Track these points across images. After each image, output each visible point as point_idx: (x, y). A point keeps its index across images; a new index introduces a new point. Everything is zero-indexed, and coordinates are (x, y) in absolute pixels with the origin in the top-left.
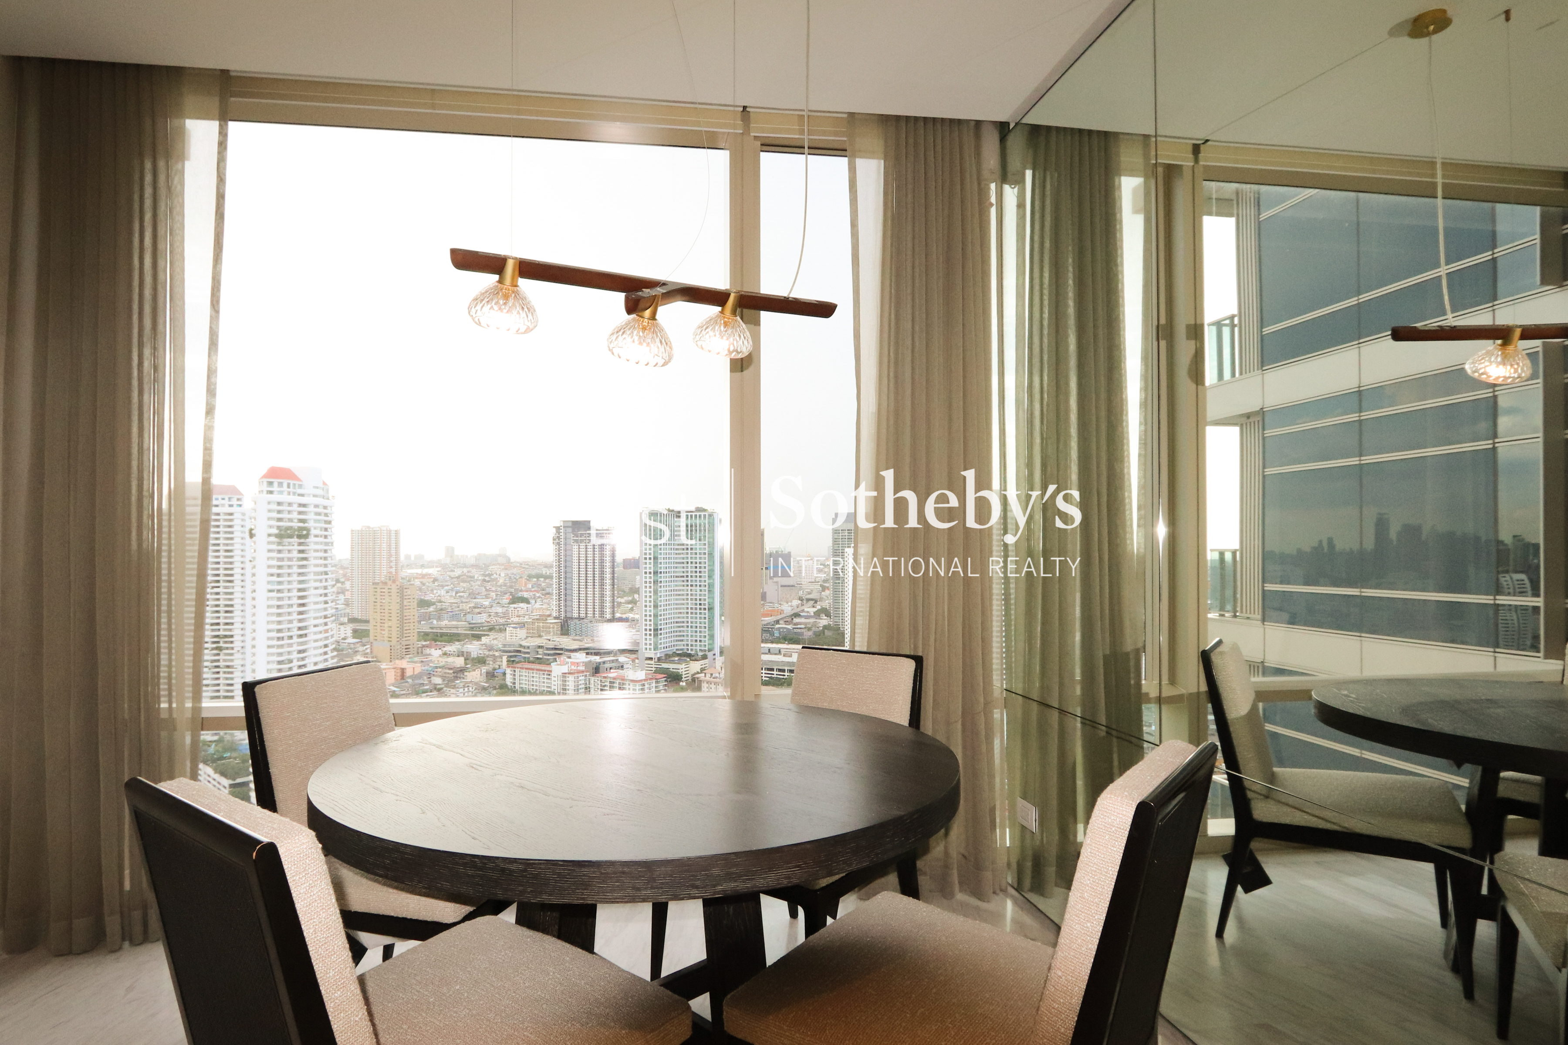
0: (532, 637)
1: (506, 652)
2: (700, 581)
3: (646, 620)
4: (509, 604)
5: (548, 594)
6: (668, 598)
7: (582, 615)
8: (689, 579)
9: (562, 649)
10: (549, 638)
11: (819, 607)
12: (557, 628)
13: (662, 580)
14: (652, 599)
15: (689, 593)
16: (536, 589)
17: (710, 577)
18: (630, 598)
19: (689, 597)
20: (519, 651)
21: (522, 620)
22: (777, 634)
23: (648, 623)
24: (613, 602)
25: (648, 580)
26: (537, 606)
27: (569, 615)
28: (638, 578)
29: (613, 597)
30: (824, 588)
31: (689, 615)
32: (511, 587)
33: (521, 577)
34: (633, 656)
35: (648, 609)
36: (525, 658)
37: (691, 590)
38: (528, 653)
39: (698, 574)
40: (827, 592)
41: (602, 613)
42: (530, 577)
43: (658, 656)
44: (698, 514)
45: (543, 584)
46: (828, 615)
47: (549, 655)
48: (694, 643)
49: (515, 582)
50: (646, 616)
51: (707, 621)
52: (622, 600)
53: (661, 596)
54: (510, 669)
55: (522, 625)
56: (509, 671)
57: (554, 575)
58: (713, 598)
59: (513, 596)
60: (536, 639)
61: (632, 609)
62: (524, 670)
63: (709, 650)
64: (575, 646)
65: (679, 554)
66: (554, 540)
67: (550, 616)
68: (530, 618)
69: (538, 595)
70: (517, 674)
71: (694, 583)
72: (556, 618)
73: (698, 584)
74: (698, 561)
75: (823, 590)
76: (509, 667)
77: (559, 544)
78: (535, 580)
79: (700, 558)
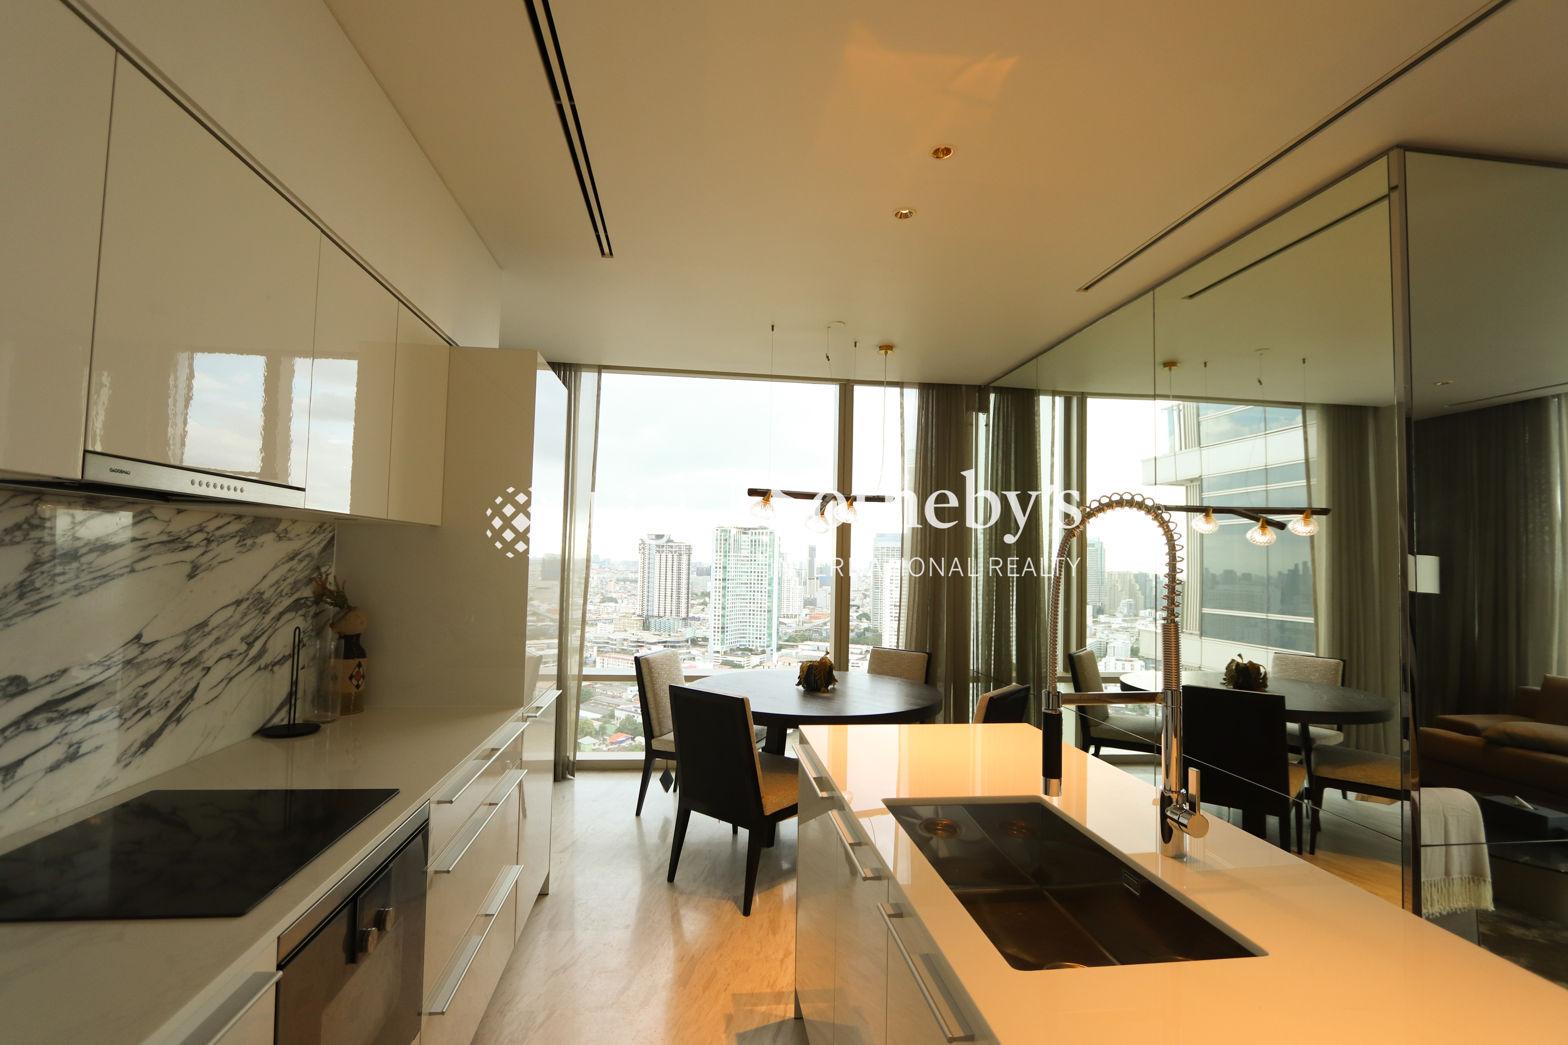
0: (619, 631)
1: (597, 643)
2: (761, 588)
3: (715, 620)
4: (600, 602)
5: (634, 595)
6: (734, 601)
7: (662, 614)
8: (752, 585)
9: (643, 642)
10: (633, 632)
11: (860, 612)
12: (640, 624)
13: (730, 586)
14: (721, 602)
15: (752, 597)
16: (623, 591)
17: (770, 584)
18: (702, 601)
19: (752, 601)
20: (607, 643)
21: (610, 616)
22: (824, 634)
23: (717, 622)
24: (688, 604)
25: (718, 586)
26: (624, 605)
27: (650, 614)
28: (709, 583)
29: (688, 599)
30: (865, 596)
31: (752, 616)
32: (602, 589)
33: (611, 581)
34: (703, 650)
35: (717, 610)
36: (612, 649)
37: (754, 595)
38: (615, 645)
39: (760, 582)
40: (868, 599)
41: (678, 612)
42: (618, 580)
43: (725, 650)
44: (761, 531)
45: (629, 587)
46: (868, 619)
47: (633, 647)
48: (755, 640)
49: (606, 585)
50: (715, 616)
51: (766, 621)
52: (695, 602)
53: (728, 600)
54: (600, 657)
55: (611, 621)
56: (598, 660)
57: (639, 580)
58: (772, 602)
59: (604, 596)
60: (622, 633)
61: (703, 610)
62: (612, 659)
63: (768, 646)
64: (655, 639)
65: (745, 564)
66: (640, 550)
67: (634, 614)
68: (617, 615)
69: (624, 596)
70: (605, 662)
71: (756, 590)
72: (639, 616)
73: (760, 590)
74: (760, 571)
75: (865, 598)
76: (598, 656)
77: (644, 554)
78: (623, 583)
79: (762, 568)
